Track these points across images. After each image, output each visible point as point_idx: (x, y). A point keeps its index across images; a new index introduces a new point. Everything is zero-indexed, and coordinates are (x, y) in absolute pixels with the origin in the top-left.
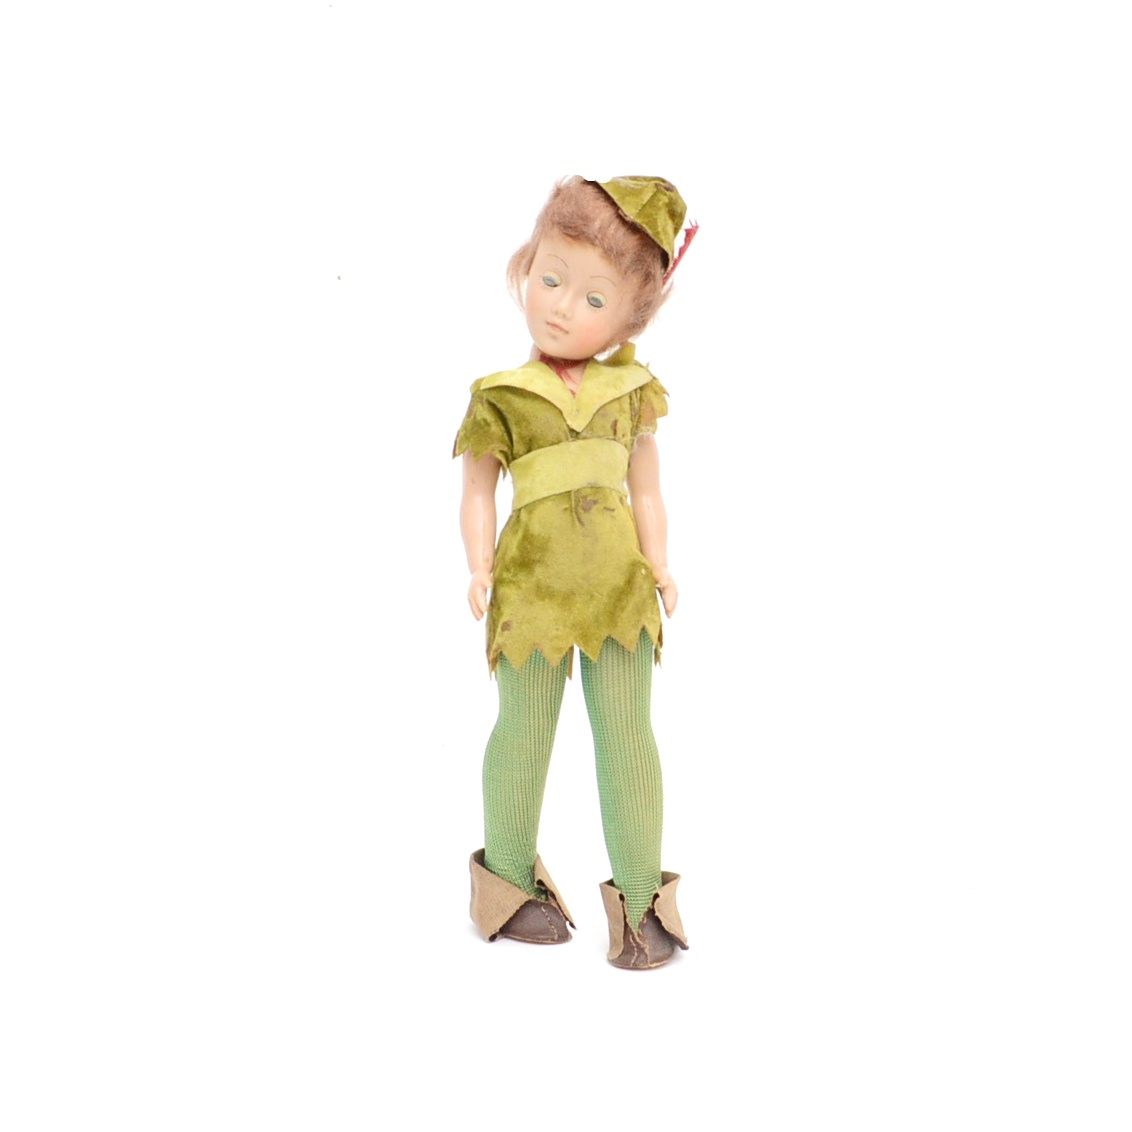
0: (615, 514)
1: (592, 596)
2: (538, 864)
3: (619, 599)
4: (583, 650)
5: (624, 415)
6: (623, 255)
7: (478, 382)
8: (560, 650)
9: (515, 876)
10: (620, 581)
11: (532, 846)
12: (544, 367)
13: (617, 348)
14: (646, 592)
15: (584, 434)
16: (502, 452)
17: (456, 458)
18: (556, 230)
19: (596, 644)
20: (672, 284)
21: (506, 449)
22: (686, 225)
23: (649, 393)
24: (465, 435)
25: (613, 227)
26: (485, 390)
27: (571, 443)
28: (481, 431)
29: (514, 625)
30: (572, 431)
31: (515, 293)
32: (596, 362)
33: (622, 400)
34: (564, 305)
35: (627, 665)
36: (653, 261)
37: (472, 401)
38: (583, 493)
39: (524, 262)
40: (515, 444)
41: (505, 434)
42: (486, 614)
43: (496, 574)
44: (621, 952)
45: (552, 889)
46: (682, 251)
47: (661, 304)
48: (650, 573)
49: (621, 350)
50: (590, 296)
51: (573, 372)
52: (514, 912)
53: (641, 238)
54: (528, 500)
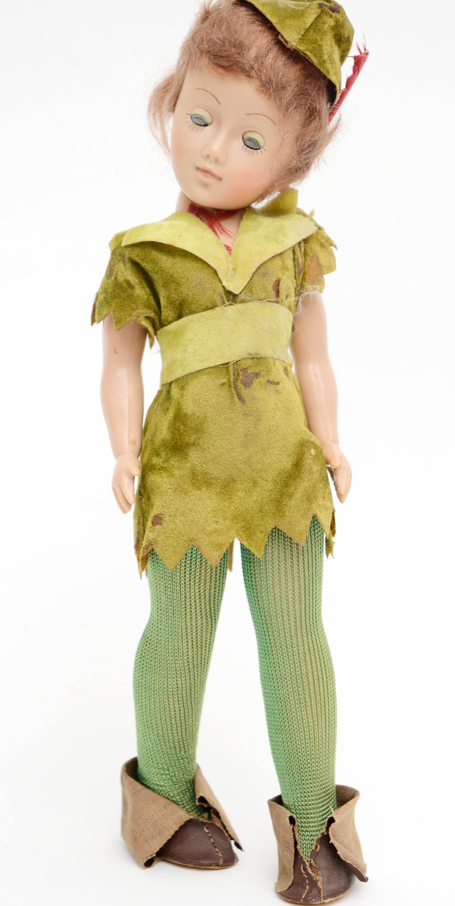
0: (279, 387)
1: (255, 483)
2: (198, 777)
3: (286, 485)
4: (245, 544)
5: (287, 273)
6: (284, 88)
7: (119, 237)
8: (219, 546)
9: (174, 793)
10: (287, 464)
11: (191, 758)
12: (194, 219)
13: (276, 194)
14: (316, 476)
15: (242, 297)
16: (147, 318)
17: (95, 324)
18: (205, 60)
19: (261, 537)
20: (339, 120)
21: (152, 315)
22: (354, 52)
23: (315, 247)
24: (105, 299)
25: (271, 55)
26: (127, 247)
27: (228, 308)
28: (124, 296)
29: (167, 518)
30: (229, 293)
31: (159, 134)
32: (254, 211)
33: (286, 254)
34: (216, 147)
35: (295, 558)
36: (318, 94)
37: (112, 260)
38: (243, 365)
39: (169, 97)
40: (162, 309)
41: (151, 298)
42: (133, 506)
43: (145, 460)
44: (290, 884)
45: (215, 806)
46: (350, 82)
47: (327, 145)
48: (320, 452)
49: (281, 197)
50: (246, 136)
51: (228, 225)
52: (172, 833)
53: (304, 69)
54: (179, 373)
